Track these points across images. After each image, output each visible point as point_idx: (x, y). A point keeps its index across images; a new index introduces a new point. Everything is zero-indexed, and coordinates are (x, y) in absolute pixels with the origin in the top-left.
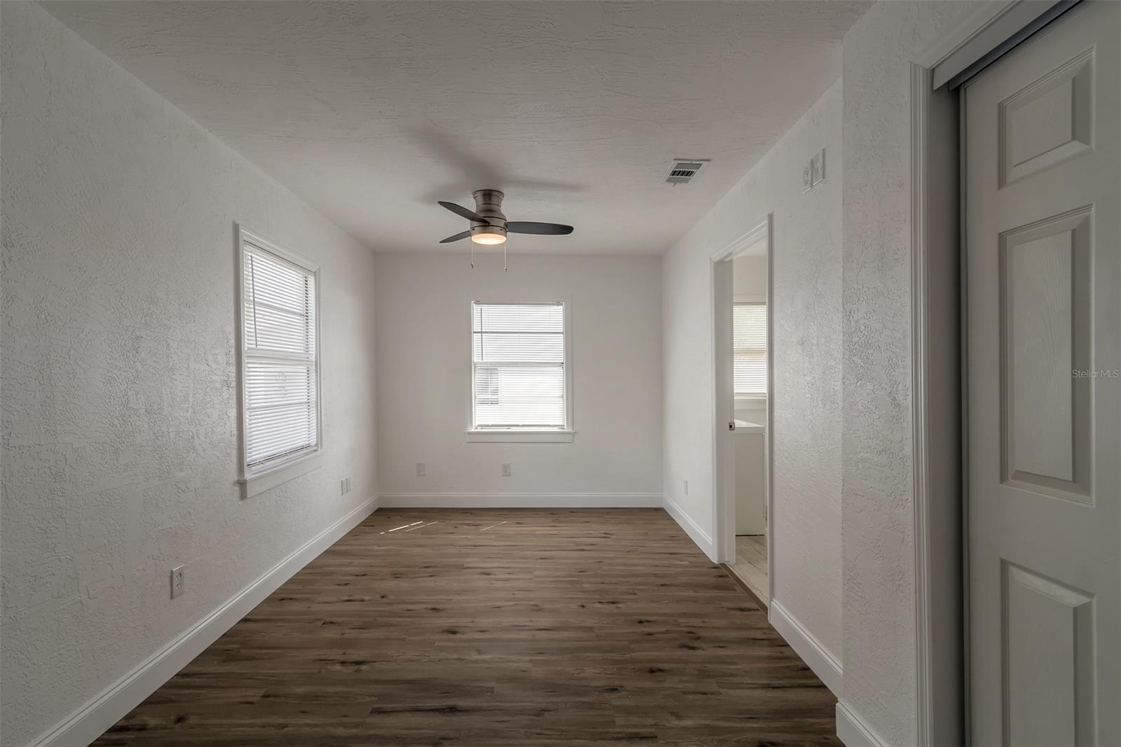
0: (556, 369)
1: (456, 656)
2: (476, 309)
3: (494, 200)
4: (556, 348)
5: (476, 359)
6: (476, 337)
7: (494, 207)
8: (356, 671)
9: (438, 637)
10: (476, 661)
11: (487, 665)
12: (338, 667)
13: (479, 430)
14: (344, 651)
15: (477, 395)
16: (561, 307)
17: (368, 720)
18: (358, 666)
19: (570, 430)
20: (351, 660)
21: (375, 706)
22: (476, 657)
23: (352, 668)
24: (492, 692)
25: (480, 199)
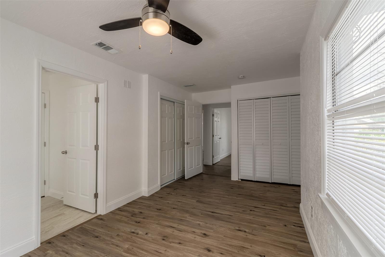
1: (207, 225)
8: (240, 228)
9: (211, 234)
10: (202, 222)
11: (199, 220)
12: (247, 231)
14: (247, 237)
17: (233, 214)
18: (239, 229)
20: (243, 232)
21: (232, 217)
22: (201, 223)
23: (241, 229)
24: (202, 214)
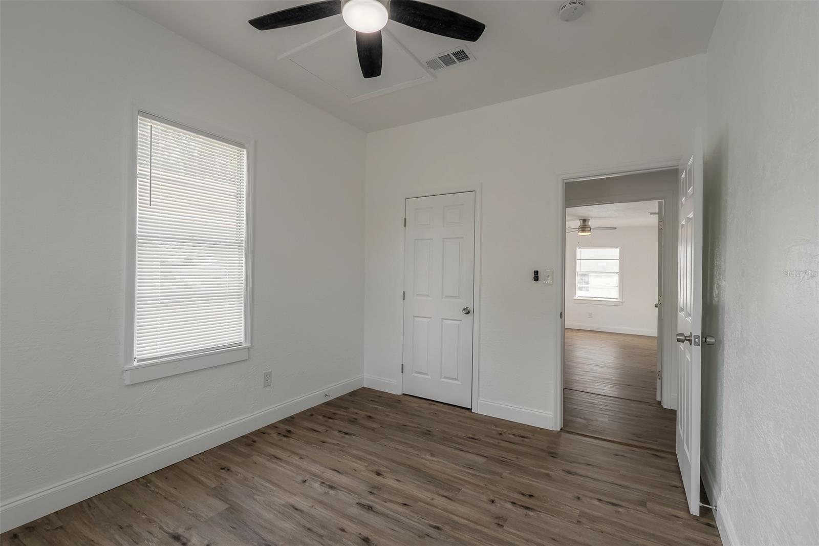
0: (615, 274)
2: (578, 250)
3: (587, 222)
4: (615, 266)
5: (578, 270)
6: (578, 262)
7: (586, 224)
13: (579, 298)
15: (578, 285)
16: (618, 249)
19: (621, 301)
25: (582, 222)
